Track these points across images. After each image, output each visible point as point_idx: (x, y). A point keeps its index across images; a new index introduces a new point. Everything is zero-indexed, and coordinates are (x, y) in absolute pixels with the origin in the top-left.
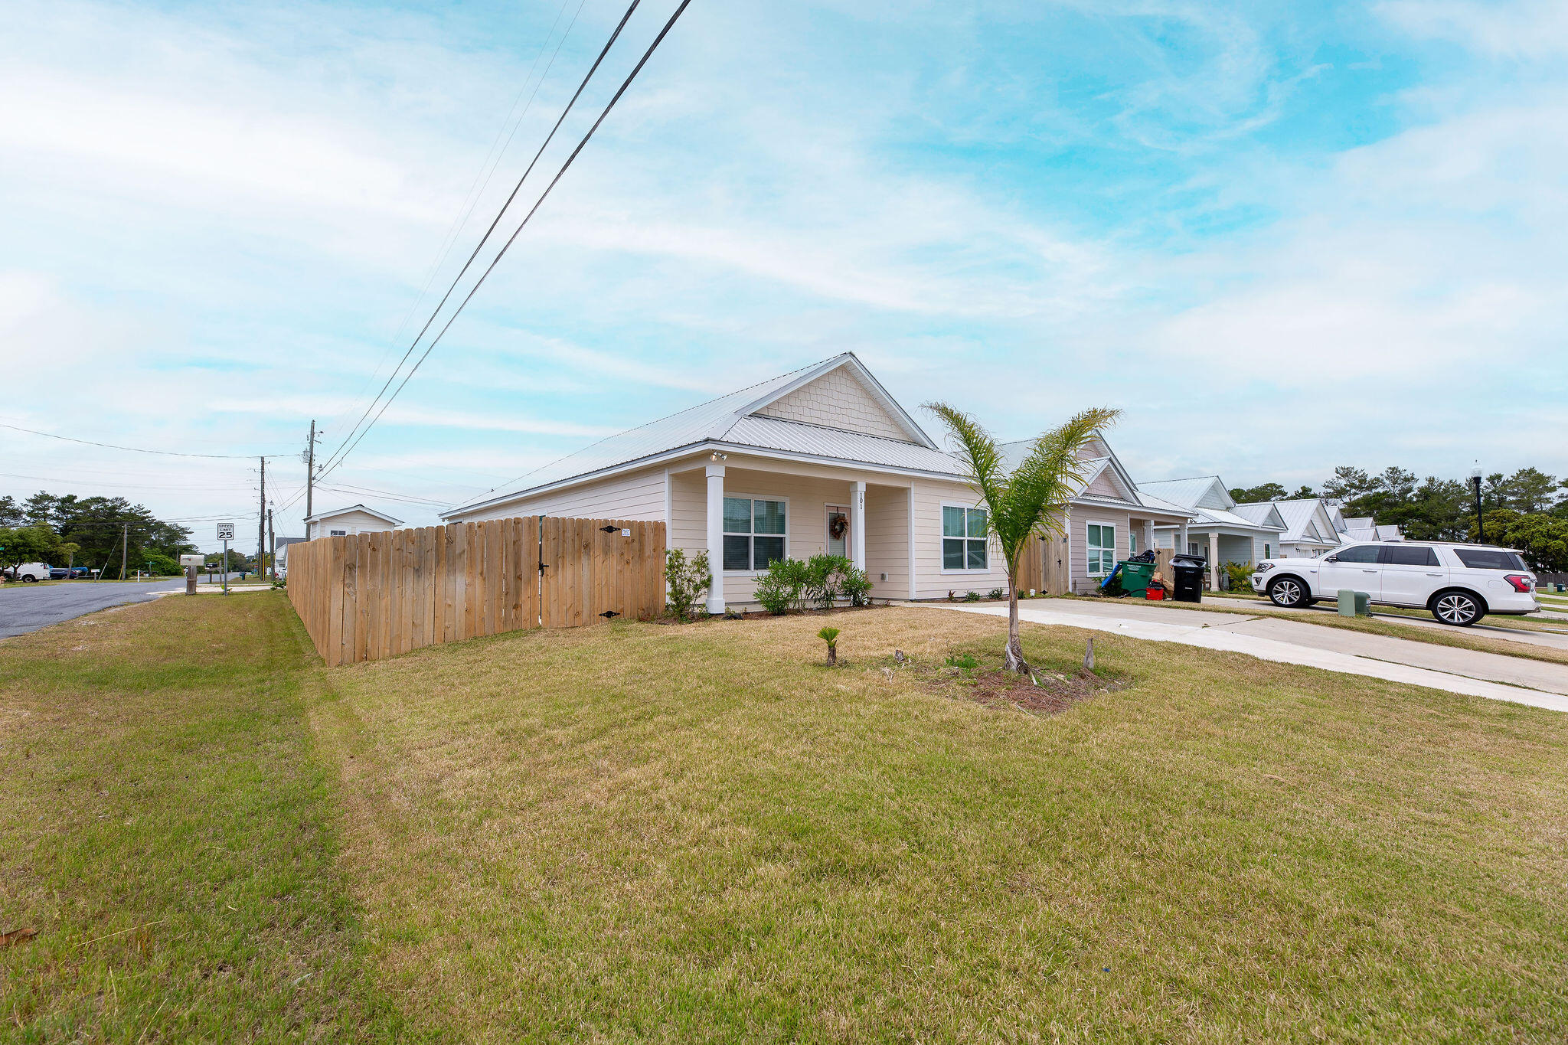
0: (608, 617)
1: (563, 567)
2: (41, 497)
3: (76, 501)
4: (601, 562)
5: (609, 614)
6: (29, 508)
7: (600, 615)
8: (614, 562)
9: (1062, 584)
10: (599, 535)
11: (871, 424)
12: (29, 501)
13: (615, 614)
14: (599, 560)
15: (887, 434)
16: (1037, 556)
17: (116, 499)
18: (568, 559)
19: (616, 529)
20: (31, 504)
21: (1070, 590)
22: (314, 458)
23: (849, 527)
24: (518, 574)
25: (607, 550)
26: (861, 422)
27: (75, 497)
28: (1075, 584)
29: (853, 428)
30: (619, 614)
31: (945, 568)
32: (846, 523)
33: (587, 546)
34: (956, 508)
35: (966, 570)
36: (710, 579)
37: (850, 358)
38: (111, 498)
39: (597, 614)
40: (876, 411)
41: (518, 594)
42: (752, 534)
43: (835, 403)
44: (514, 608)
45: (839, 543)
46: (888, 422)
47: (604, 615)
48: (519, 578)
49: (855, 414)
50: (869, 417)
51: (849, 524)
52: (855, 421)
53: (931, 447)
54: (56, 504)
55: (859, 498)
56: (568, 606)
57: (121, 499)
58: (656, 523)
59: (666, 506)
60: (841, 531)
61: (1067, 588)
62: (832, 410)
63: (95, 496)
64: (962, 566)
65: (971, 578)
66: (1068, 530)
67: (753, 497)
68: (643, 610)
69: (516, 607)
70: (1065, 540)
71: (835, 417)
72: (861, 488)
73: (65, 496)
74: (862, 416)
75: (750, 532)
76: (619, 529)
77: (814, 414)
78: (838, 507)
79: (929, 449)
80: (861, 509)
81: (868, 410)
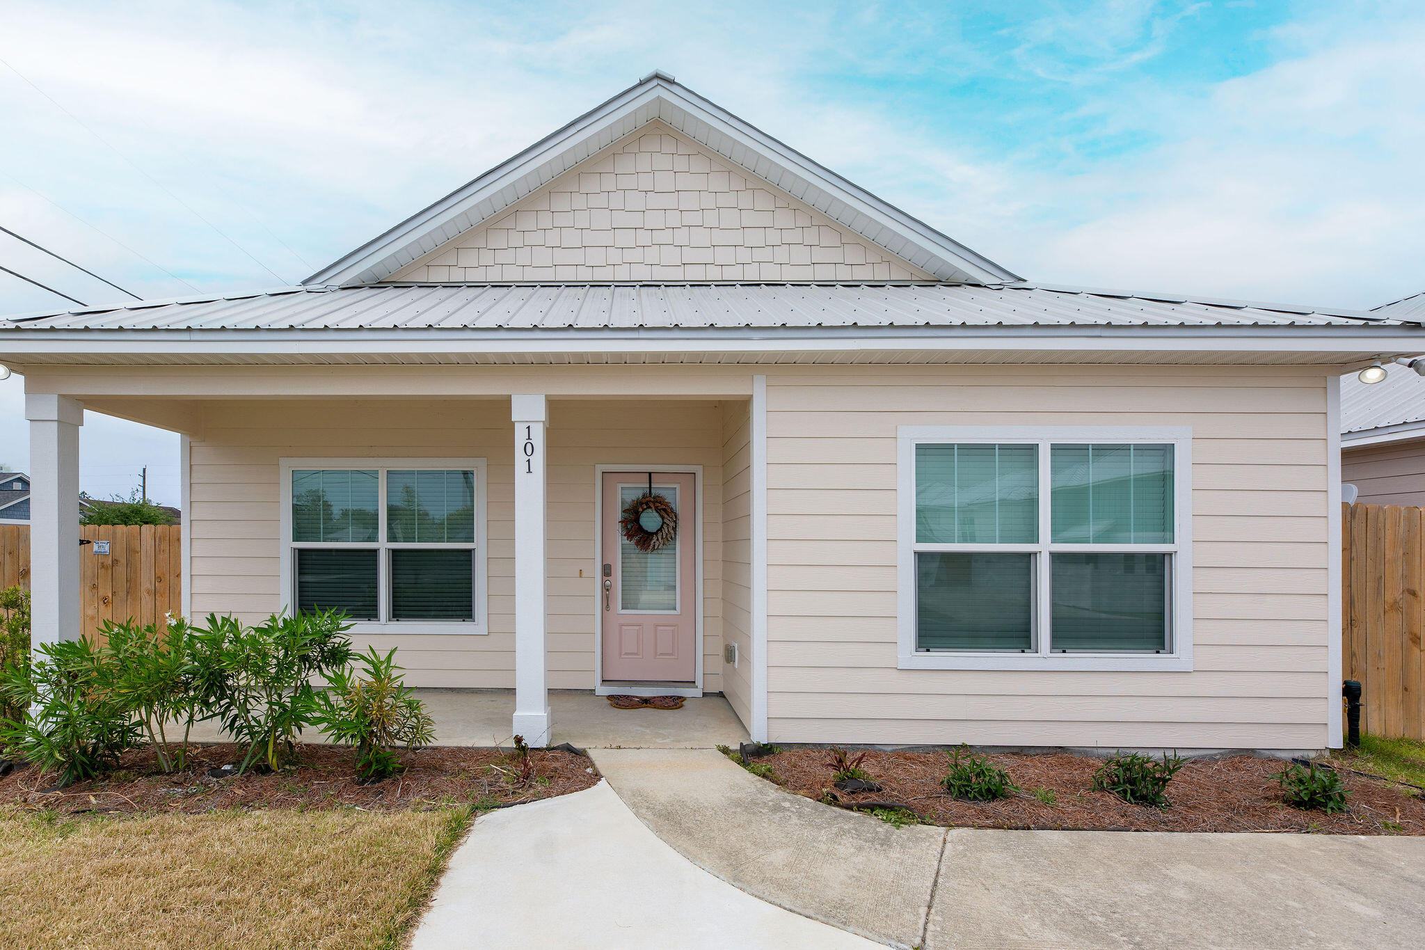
19: (82, 542)
26: (723, 255)
31: (924, 648)
34: (998, 446)
35: (1044, 655)
37: (661, 92)
42: (382, 545)
43: (635, 220)
46: (828, 240)
49: (701, 238)
60: (659, 530)
62: (625, 238)
67: (382, 466)
74: (730, 238)
75: (374, 538)
76: (89, 542)
77: (561, 256)
78: (650, 474)
79: (985, 287)
80: (529, 471)
81: (749, 219)
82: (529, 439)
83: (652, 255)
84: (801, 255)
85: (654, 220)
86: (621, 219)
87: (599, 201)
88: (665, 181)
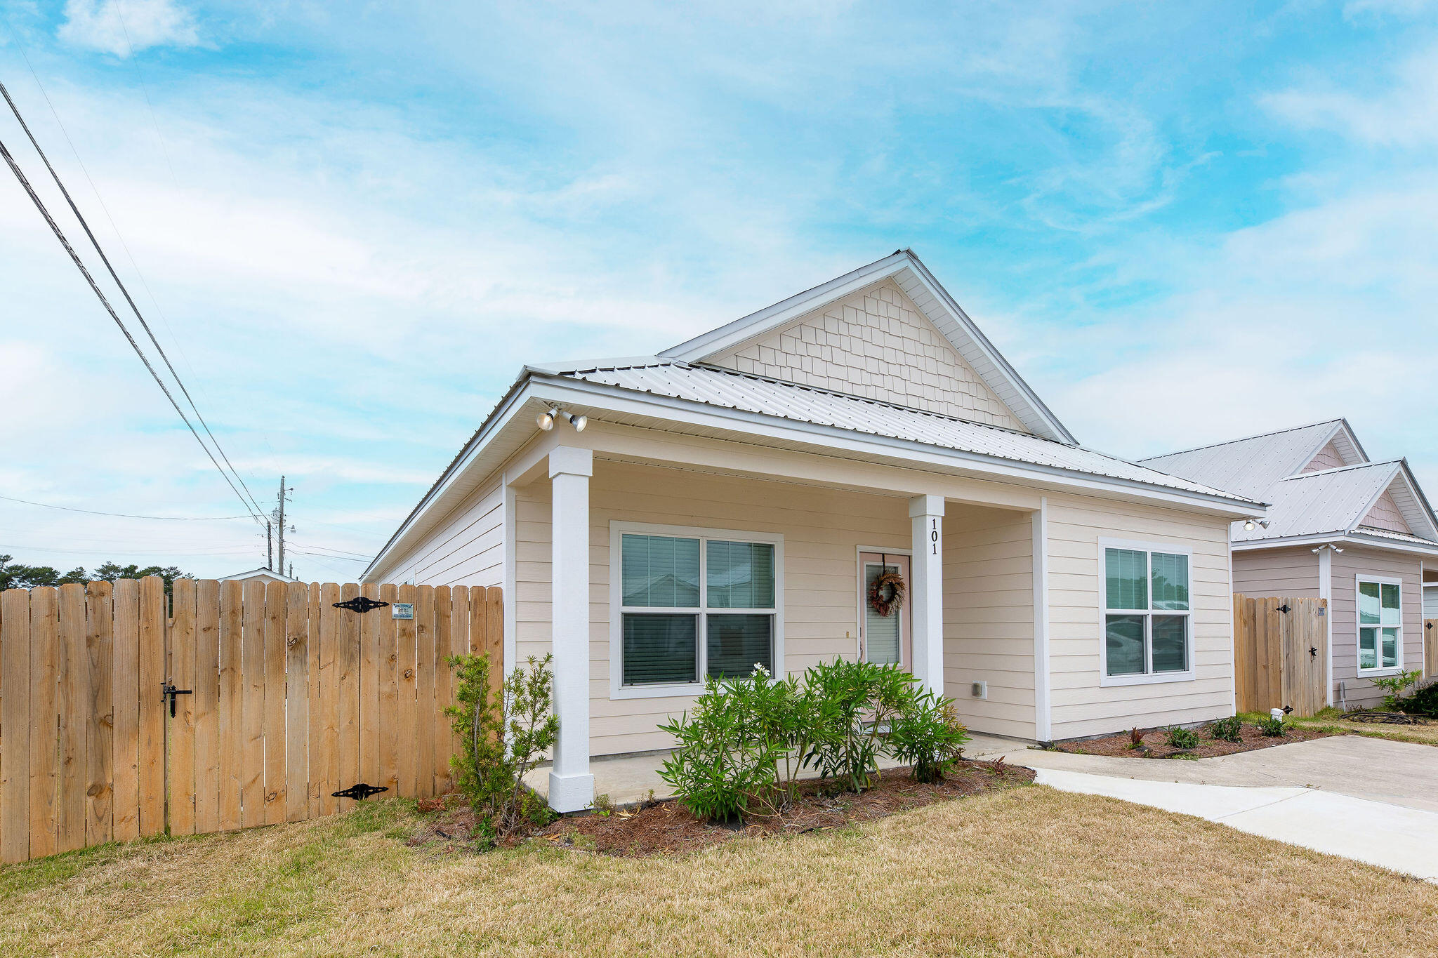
0: (355, 797)
1: (232, 693)
2: (107, 567)
3: (137, 571)
4: (337, 676)
5: (360, 791)
6: (98, 578)
7: (336, 795)
8: (372, 674)
9: (1317, 693)
10: (333, 621)
11: (949, 397)
12: (98, 571)
13: (376, 790)
14: (330, 676)
15: (980, 418)
16: (1270, 643)
17: (172, 569)
18: (245, 672)
19: (377, 605)
20: (100, 574)
21: (1330, 701)
22: (284, 518)
23: (906, 592)
24: (101, 714)
25: (353, 651)
26: (929, 393)
27: (136, 567)
28: (1338, 691)
29: (913, 403)
30: (384, 789)
31: (1110, 673)
32: (900, 584)
33: (298, 644)
34: (1130, 552)
35: (1151, 676)
36: (553, 726)
37: (907, 263)
38: (166, 568)
39: (326, 792)
40: (959, 373)
41: (102, 761)
42: (703, 610)
43: (877, 353)
44: (89, 794)
45: (888, 621)
46: (982, 395)
47: (346, 794)
48: (107, 722)
49: (916, 376)
50: (944, 383)
51: (906, 586)
52: (917, 390)
53: (1064, 440)
54: (120, 574)
55: (929, 530)
56: (249, 779)
57: (175, 569)
58: (479, 590)
59: (502, 555)
60: (891, 599)
61: (1324, 698)
62: (872, 365)
63: (152, 565)
64: (1142, 669)
65: (1159, 691)
66: (1326, 591)
67: (704, 535)
68: (447, 776)
69: (97, 790)
70: (1321, 611)
71: (878, 380)
72: (935, 508)
73: (128, 566)
74: (933, 380)
75: (697, 604)
76: (385, 604)
77: (834, 371)
78: (883, 554)
79: (1062, 444)
80: (935, 553)
81: (943, 369)
82: (935, 528)
83: (888, 383)
84: (967, 402)
85: (889, 355)
86: (871, 351)
87: (855, 331)
88: (895, 328)
